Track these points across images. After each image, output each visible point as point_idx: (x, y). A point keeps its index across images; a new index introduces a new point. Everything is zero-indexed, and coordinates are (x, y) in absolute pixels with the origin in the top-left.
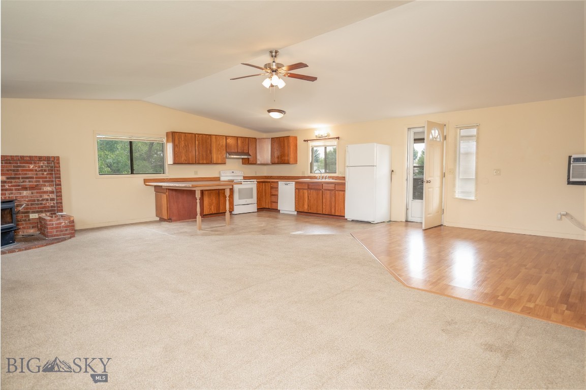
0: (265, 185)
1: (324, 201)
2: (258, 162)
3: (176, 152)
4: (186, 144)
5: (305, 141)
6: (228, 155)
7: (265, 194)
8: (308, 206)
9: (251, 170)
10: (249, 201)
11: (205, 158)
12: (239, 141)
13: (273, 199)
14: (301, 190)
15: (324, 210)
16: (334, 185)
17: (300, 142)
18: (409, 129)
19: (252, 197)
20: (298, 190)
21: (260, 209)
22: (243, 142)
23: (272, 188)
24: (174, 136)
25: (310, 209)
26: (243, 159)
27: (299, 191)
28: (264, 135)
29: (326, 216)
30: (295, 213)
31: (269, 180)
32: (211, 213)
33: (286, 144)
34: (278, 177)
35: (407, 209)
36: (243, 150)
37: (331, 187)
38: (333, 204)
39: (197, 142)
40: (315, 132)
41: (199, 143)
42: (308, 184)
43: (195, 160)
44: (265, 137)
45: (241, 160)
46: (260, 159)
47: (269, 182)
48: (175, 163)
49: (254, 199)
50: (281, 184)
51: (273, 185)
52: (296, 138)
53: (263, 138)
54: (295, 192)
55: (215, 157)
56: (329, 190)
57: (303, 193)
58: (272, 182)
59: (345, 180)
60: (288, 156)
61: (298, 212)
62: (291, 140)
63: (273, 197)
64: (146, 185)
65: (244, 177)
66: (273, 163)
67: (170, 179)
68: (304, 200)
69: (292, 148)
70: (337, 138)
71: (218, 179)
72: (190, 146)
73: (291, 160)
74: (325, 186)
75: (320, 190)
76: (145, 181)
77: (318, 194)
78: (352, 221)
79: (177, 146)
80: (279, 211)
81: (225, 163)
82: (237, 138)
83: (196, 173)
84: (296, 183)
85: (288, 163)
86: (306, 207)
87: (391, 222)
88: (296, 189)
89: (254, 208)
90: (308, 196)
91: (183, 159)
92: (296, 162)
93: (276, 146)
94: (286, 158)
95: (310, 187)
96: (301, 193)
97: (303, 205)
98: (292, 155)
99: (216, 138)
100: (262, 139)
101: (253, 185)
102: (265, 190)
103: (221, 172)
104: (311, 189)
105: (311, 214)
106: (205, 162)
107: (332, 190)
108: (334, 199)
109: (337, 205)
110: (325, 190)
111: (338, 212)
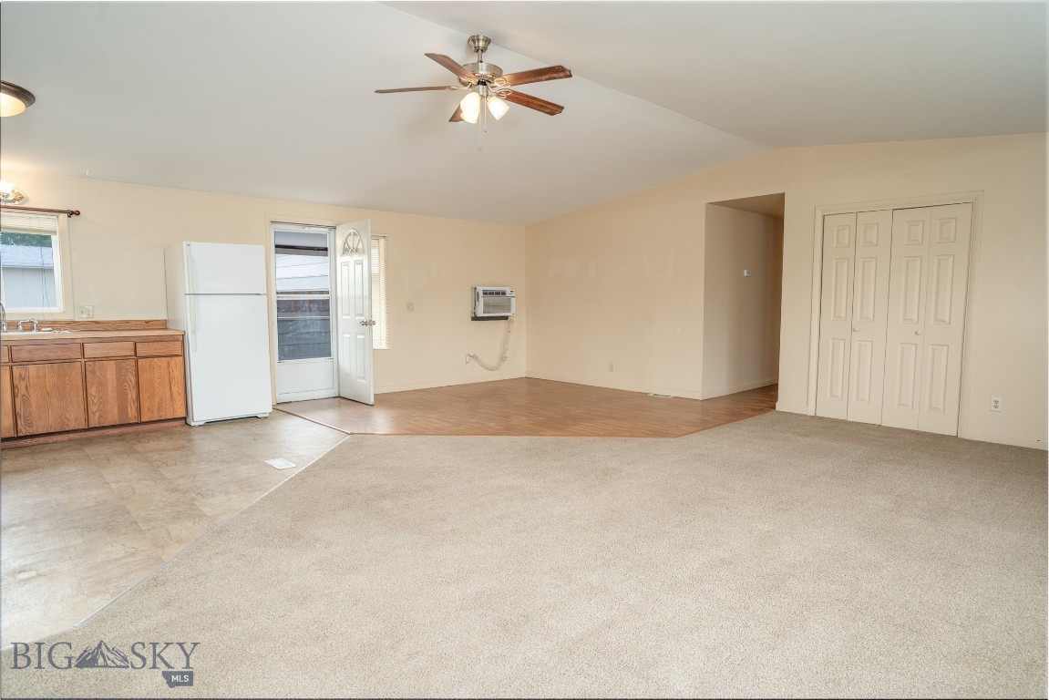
8: (15, 416)
15: (94, 418)
16: (131, 344)
37: (121, 349)
38: (132, 394)
42: (10, 346)
56: (108, 358)
74: (93, 350)
75: (76, 360)
77: (60, 376)
90: (13, 387)
104: (25, 362)
107: (126, 358)
108: (133, 379)
109: (144, 396)
110: (95, 359)
111: (152, 412)
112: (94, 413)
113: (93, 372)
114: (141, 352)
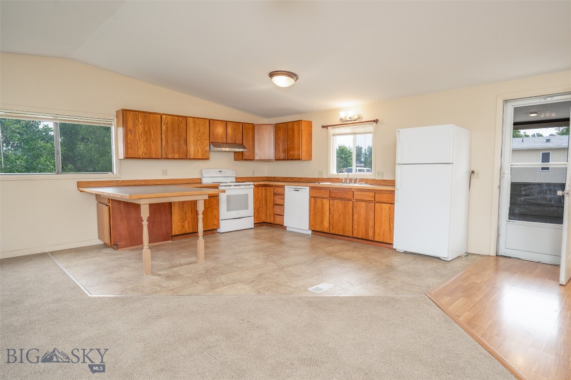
0: (266, 190)
1: (355, 217)
2: (257, 158)
3: (129, 141)
4: (146, 128)
5: (323, 127)
6: (212, 146)
7: (266, 203)
8: (330, 223)
9: (246, 169)
10: (242, 213)
11: (176, 150)
12: (228, 127)
13: (277, 210)
14: (319, 200)
15: (355, 232)
16: (373, 194)
17: (316, 130)
18: (506, 101)
19: (247, 208)
20: (313, 198)
21: (259, 224)
22: (235, 129)
23: (275, 194)
24: (125, 115)
25: (333, 229)
26: (235, 152)
27: (315, 201)
28: (266, 121)
29: (359, 240)
30: (310, 232)
31: (271, 183)
32: (184, 232)
33: (296, 133)
34: (284, 178)
35: (498, 236)
36: (235, 140)
37: (369, 196)
38: (371, 223)
39: (164, 128)
40: (340, 113)
41: (167, 128)
42: (330, 190)
43: (160, 154)
44: (266, 123)
45: (233, 154)
46: (259, 154)
47: (272, 186)
48: (127, 157)
49: (250, 211)
50: (289, 190)
51: (279, 190)
52: (310, 123)
53: (264, 125)
54: (310, 202)
55: (192, 149)
56: (363, 201)
57: (322, 204)
58: (277, 186)
59: (394, 186)
60: (299, 149)
61: (315, 232)
62: (304, 127)
63: (276, 207)
64: (81, 191)
65: (236, 178)
66: (277, 160)
67: (122, 181)
68: (323, 214)
69: (304, 137)
70: (374, 121)
71: (199, 181)
72: (152, 132)
73: (304, 155)
74: (357, 195)
75: (350, 200)
76: (80, 185)
77: (345, 207)
78: (406, 253)
79: (131, 131)
80: (285, 228)
81: (208, 159)
82: (226, 123)
83: (165, 172)
84: (312, 188)
85: (299, 159)
86: (326, 224)
87: (470, 256)
88: (311, 197)
89: (250, 223)
90: (330, 209)
91: (141, 151)
92: (310, 158)
93: (281, 135)
94: (296, 153)
95: (333, 195)
96: (319, 204)
97: (322, 221)
98: (304, 148)
99: (194, 122)
100: (261, 125)
101: (248, 190)
102: (266, 196)
103: (203, 171)
104: (334, 198)
105: (334, 236)
106: (176, 156)
107: (370, 201)
108: (373, 215)
109: (377, 225)
110: (357, 200)
111: (380, 237)
112: (355, 230)
113: (356, 207)
114: (377, 199)
